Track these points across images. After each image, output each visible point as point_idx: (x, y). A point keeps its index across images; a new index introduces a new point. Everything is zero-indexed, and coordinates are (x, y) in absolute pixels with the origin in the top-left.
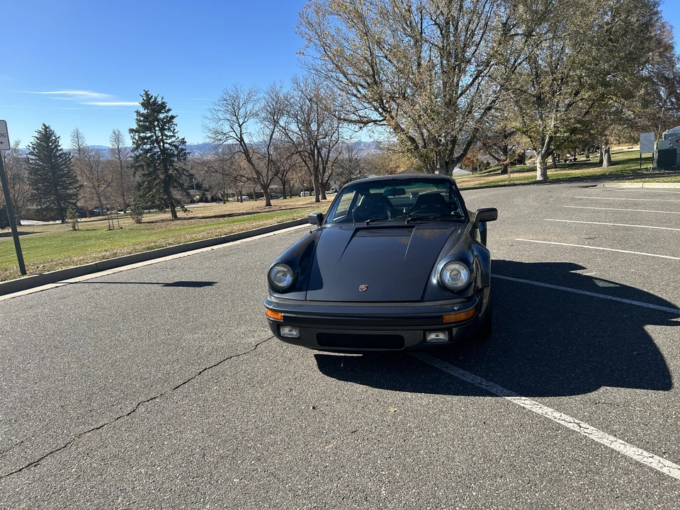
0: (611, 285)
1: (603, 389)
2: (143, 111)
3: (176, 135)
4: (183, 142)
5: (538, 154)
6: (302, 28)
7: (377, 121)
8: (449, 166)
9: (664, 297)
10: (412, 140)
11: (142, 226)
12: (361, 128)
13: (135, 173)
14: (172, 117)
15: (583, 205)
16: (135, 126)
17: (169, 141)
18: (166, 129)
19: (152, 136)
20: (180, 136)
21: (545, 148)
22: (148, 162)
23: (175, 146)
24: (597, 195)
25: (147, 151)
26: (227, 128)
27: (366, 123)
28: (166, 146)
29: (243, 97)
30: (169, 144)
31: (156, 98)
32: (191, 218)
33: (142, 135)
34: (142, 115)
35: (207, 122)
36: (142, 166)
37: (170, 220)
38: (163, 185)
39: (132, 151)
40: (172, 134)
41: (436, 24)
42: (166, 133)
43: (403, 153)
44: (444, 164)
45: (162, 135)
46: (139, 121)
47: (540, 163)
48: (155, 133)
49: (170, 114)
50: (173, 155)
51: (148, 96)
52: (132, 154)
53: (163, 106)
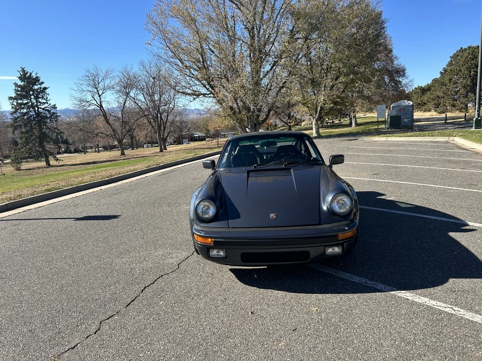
0: (409, 206)
1: (451, 280)
2: (20, 83)
3: (49, 102)
4: (54, 107)
5: (313, 118)
6: (150, 26)
7: (206, 94)
8: (257, 127)
9: (447, 212)
10: (231, 108)
11: (22, 172)
12: (195, 99)
13: (14, 131)
14: (45, 88)
15: (357, 152)
16: (13, 95)
17: (43, 107)
18: (40, 98)
19: (28, 103)
21: (318, 115)
22: (26, 122)
23: (48, 110)
24: (362, 145)
25: (25, 114)
26: (89, 98)
27: (198, 96)
28: (40, 110)
29: (101, 75)
30: (43, 109)
31: (31, 74)
32: (62, 166)
33: (19, 101)
34: (20, 86)
35: (73, 92)
36: (20, 126)
37: (44, 167)
38: (38, 140)
39: (11, 114)
40: (45, 101)
41: (246, 28)
42: (40, 100)
43: (225, 117)
44: (253, 125)
45: (37, 102)
46: (16, 91)
47: (315, 125)
48: (31, 101)
49: (43, 86)
50: (46, 117)
51: (24, 72)
52: (11, 116)
53: (37, 80)
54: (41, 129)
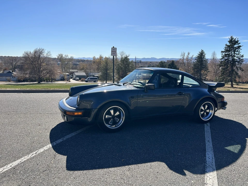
2: (228, 44)
3: (240, 54)
4: (242, 56)
14: (240, 46)
17: (237, 56)
18: (236, 51)
19: (230, 54)
20: (242, 54)
22: (225, 64)
23: (239, 58)
25: (226, 60)
28: (235, 58)
31: (235, 39)
33: (226, 53)
34: (227, 46)
36: (222, 65)
37: (230, 87)
38: (229, 73)
39: (221, 59)
40: (238, 53)
45: (234, 53)
46: (226, 48)
49: (240, 45)
50: (237, 61)
51: (232, 38)
52: (220, 61)
53: (237, 42)
54: (232, 67)
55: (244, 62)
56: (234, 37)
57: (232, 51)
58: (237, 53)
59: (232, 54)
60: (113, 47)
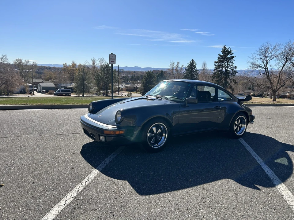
2: (222, 54)
3: (233, 65)
4: (236, 68)
13: (213, 80)
14: (233, 57)
16: (217, 61)
17: (230, 67)
18: (229, 62)
19: (223, 65)
20: (235, 65)
22: (219, 75)
23: (232, 69)
25: (219, 71)
26: (260, 62)
28: (228, 69)
29: (271, 48)
30: (230, 68)
31: (228, 49)
33: (220, 64)
34: (221, 56)
35: (250, 59)
36: (216, 77)
39: (214, 70)
42: (229, 63)
46: (219, 58)
49: (233, 55)
50: (230, 73)
51: (225, 48)
52: (213, 72)
53: (230, 52)
54: (225, 79)
55: (237, 74)
56: (227, 47)
57: (226, 62)
58: (231, 64)
59: (225, 65)
60: (112, 53)
